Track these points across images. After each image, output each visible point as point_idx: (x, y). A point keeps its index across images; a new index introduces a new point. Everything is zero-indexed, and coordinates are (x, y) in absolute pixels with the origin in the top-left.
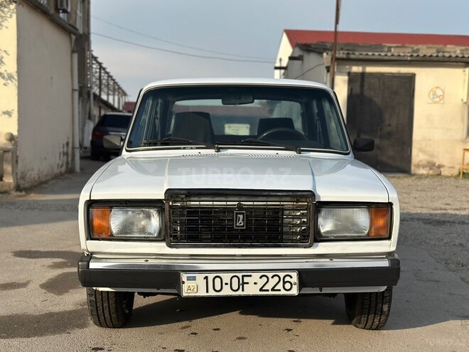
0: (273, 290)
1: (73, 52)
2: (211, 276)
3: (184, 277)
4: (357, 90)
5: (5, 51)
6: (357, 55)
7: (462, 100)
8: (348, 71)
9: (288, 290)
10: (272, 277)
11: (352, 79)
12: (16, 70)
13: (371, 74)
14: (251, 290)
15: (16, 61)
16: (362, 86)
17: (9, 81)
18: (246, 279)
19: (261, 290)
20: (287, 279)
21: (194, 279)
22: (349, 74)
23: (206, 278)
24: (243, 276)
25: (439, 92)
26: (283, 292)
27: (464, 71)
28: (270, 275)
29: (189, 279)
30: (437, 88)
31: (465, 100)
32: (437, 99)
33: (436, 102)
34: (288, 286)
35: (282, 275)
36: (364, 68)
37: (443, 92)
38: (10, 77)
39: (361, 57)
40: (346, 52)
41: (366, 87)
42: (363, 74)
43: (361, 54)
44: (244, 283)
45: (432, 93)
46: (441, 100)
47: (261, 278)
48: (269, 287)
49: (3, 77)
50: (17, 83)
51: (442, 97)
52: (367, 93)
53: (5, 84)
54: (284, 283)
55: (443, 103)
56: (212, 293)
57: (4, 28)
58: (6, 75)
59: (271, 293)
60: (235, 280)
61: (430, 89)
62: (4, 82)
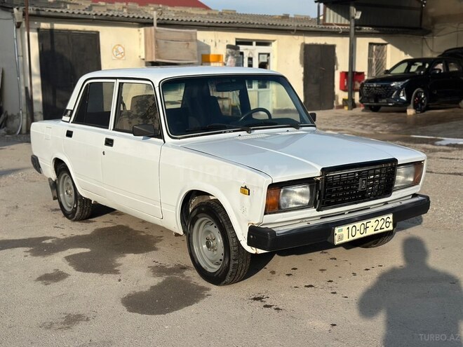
0: (381, 229)
2: (351, 226)
3: (337, 230)
4: (48, 46)
6: (46, 11)
7: (140, 57)
8: (37, 27)
9: (387, 227)
10: (381, 220)
11: (42, 35)
13: (60, 31)
14: (370, 231)
16: (52, 42)
19: (375, 230)
20: (388, 220)
21: (342, 230)
22: (38, 30)
23: (348, 228)
24: (367, 223)
25: (121, 50)
26: (385, 229)
27: (139, 31)
29: (339, 231)
30: (119, 45)
31: (143, 57)
32: (120, 56)
33: (119, 59)
34: (388, 224)
35: (386, 217)
36: (52, 25)
37: (124, 49)
39: (50, 14)
40: (35, 8)
41: (56, 44)
42: (52, 31)
43: (50, 11)
44: (366, 228)
45: (115, 50)
46: (123, 56)
47: (375, 222)
48: (378, 227)
51: (123, 54)
52: (58, 49)
55: (125, 59)
56: (351, 238)
59: (379, 231)
60: (363, 227)
61: (113, 46)
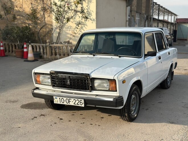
1: (127, 6)
2: (61, 98)
3: (54, 97)
5: (92, 11)
9: (81, 105)
10: (77, 100)
12: (95, 17)
14: (72, 104)
15: (95, 14)
17: (93, 22)
18: (70, 100)
19: (74, 104)
20: (81, 101)
21: (57, 98)
23: (60, 98)
24: (69, 99)
26: (80, 105)
28: (76, 99)
29: (55, 98)
34: (81, 104)
35: (79, 100)
38: (94, 20)
44: (70, 101)
47: (74, 100)
48: (76, 103)
49: (92, 20)
50: (96, 22)
53: (92, 23)
54: (80, 102)
56: (61, 103)
57: (92, 3)
58: (92, 19)
59: (77, 105)
60: (67, 100)
62: (92, 22)
